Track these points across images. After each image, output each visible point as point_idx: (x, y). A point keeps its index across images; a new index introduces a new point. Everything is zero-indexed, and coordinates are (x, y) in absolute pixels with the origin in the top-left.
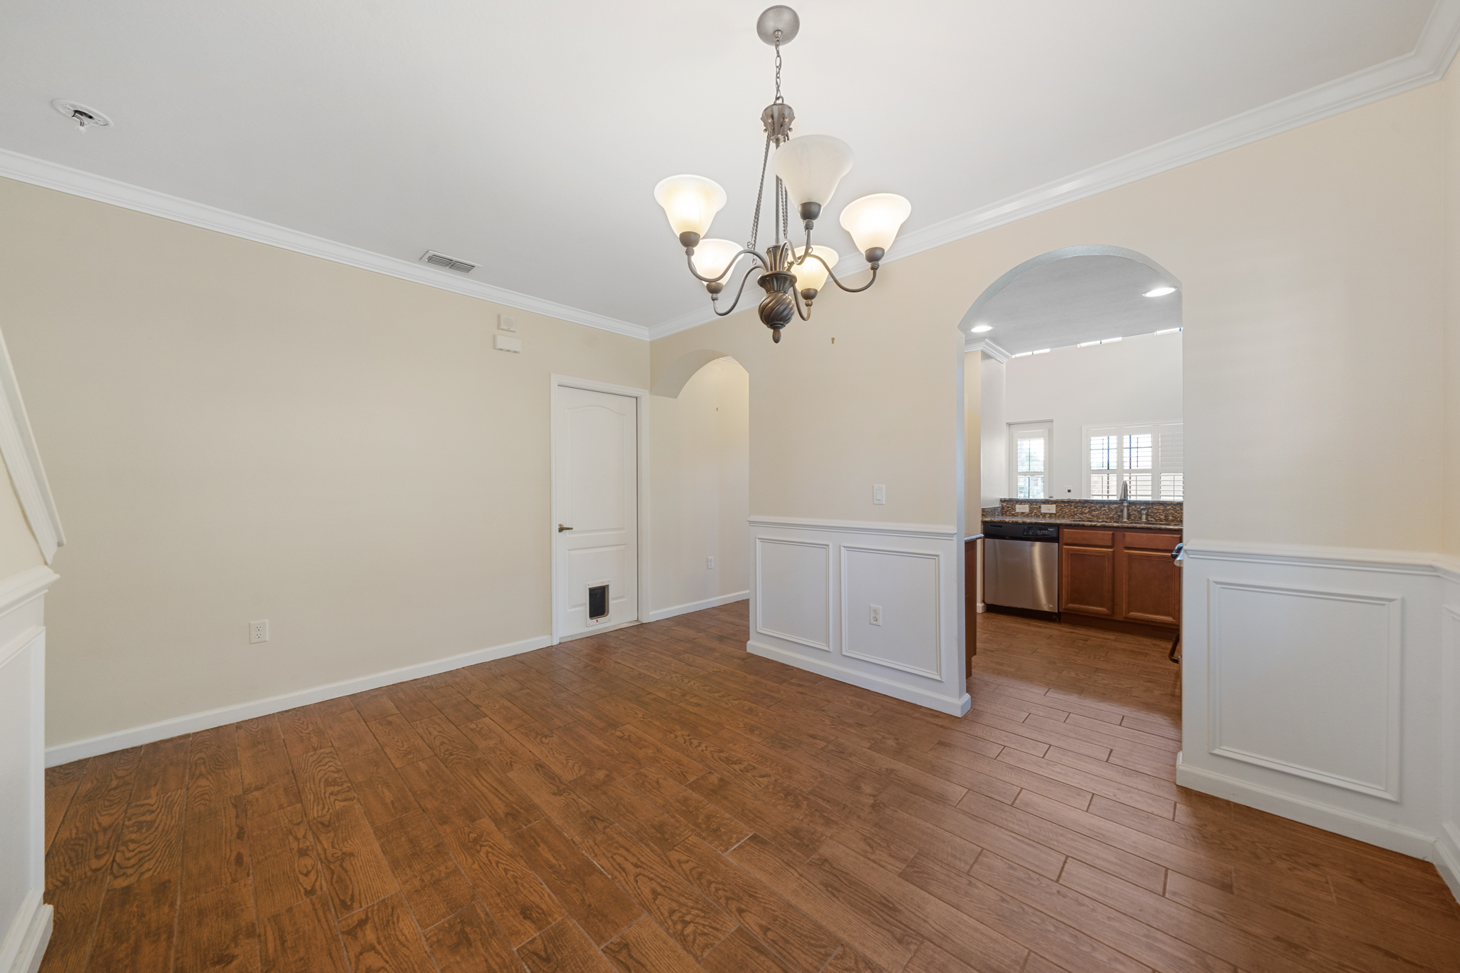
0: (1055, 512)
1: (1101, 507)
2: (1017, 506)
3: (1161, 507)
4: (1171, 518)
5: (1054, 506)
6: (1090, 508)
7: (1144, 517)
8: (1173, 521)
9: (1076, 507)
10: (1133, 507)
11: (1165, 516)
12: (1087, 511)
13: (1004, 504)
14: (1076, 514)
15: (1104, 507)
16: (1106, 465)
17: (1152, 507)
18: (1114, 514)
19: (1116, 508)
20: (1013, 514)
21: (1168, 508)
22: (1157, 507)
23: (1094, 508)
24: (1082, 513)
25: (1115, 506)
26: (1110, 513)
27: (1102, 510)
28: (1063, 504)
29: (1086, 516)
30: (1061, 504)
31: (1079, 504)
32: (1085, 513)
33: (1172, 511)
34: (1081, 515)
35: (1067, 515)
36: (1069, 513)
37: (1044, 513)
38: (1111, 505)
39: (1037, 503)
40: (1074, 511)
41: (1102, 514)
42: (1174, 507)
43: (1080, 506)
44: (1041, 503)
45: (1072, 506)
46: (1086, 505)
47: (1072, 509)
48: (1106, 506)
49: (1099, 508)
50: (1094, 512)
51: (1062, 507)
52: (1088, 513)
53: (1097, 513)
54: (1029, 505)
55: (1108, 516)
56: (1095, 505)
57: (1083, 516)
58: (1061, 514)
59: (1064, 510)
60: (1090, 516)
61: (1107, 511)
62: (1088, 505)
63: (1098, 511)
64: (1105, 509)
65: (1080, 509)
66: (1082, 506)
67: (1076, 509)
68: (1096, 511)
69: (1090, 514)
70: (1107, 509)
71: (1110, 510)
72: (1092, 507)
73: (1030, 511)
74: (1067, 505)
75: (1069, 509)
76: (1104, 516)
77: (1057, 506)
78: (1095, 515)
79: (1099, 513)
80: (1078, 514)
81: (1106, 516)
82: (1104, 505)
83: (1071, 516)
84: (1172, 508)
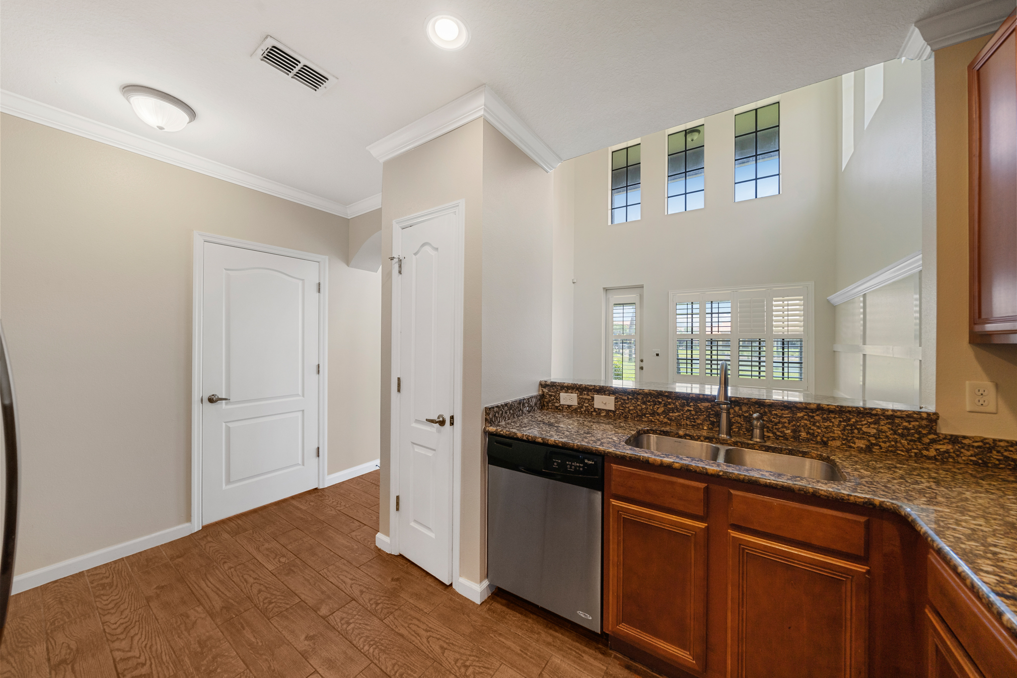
0: (613, 409)
1: (683, 405)
2: (563, 395)
3: (786, 413)
4: (803, 434)
5: (612, 398)
6: (665, 405)
7: (757, 432)
8: (808, 440)
9: (644, 403)
10: (737, 409)
11: (794, 431)
12: (661, 410)
13: (546, 390)
14: (645, 415)
15: (688, 405)
16: (690, 329)
17: (770, 412)
18: (705, 420)
19: (707, 408)
20: (557, 407)
21: (800, 415)
22: (779, 412)
24: (653, 414)
25: (706, 404)
26: (698, 416)
27: (685, 411)
28: (625, 396)
29: (661, 420)
30: (622, 395)
31: (650, 397)
32: (658, 414)
33: (806, 422)
34: (652, 417)
35: (631, 414)
36: (634, 411)
37: (599, 409)
38: (699, 403)
39: (588, 392)
40: (642, 409)
41: (685, 418)
42: (810, 414)
43: (651, 402)
44: (594, 392)
45: (639, 401)
46: (660, 400)
47: (638, 405)
48: (691, 404)
49: (680, 406)
50: (672, 413)
51: (624, 400)
52: (663, 414)
53: (676, 414)
54: (577, 394)
55: (694, 422)
56: (674, 401)
57: (655, 419)
58: (623, 411)
59: (627, 406)
60: (666, 420)
61: (693, 413)
62: (663, 401)
63: (678, 411)
64: (689, 408)
65: (650, 405)
66: (653, 401)
67: (644, 406)
68: (675, 411)
69: (666, 416)
70: (692, 409)
71: (697, 412)
72: (670, 404)
73: (579, 403)
74: (631, 399)
75: (634, 405)
76: (688, 422)
77: (616, 398)
78: (673, 418)
79: (679, 416)
80: (647, 415)
81: (691, 421)
82: (687, 402)
83: (637, 417)
84: (806, 417)
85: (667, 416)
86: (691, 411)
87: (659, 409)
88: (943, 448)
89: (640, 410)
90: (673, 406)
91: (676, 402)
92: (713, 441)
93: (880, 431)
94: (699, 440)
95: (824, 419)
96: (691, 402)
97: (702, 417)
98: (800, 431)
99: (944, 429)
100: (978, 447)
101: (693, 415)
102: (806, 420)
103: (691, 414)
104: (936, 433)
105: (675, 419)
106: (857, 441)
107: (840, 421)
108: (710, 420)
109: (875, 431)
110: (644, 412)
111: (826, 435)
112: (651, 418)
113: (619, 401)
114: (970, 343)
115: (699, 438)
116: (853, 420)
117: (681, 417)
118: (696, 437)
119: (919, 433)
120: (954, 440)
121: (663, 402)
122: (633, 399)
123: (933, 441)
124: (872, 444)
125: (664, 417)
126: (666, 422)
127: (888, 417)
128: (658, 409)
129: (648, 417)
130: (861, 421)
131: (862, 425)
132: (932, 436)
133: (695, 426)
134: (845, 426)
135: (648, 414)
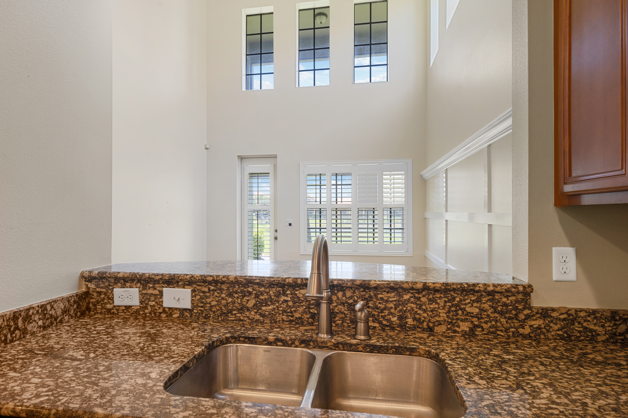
0: (189, 306)
1: (278, 295)
2: (118, 292)
3: (392, 296)
4: (410, 321)
5: (187, 292)
6: (257, 296)
7: (361, 326)
8: (414, 328)
9: (230, 295)
10: (340, 294)
11: (401, 318)
12: (251, 304)
13: (92, 286)
14: (230, 312)
15: (285, 294)
16: (318, 200)
17: (376, 295)
18: (304, 312)
20: (109, 311)
21: (406, 297)
22: (384, 296)
23: (265, 297)
24: (242, 309)
25: (305, 291)
26: (296, 308)
27: (281, 302)
28: (206, 287)
29: (251, 317)
30: (201, 286)
31: (237, 287)
32: (248, 310)
33: (412, 305)
34: (241, 313)
35: (214, 312)
36: (218, 308)
37: (170, 308)
38: (297, 291)
39: (155, 284)
40: (227, 303)
41: (281, 312)
42: (417, 295)
43: (239, 293)
44: (163, 283)
45: (224, 292)
46: (250, 290)
47: (223, 299)
48: (288, 292)
49: (275, 296)
50: (265, 306)
51: (204, 292)
52: (254, 309)
53: (270, 308)
54: (139, 288)
55: (292, 316)
56: (267, 290)
57: (244, 317)
58: (202, 309)
59: (208, 300)
60: (258, 317)
61: (290, 304)
62: (254, 290)
63: (273, 304)
64: (286, 298)
65: (238, 298)
66: (242, 292)
67: (230, 300)
68: (269, 303)
69: (258, 310)
70: (289, 299)
71: (294, 303)
72: (262, 294)
73: (141, 302)
74: (213, 290)
75: (217, 299)
76: (285, 317)
77: (193, 291)
78: (267, 313)
79: (274, 309)
80: (234, 312)
81: (288, 316)
82: (283, 290)
83: (221, 316)
84: (412, 299)
85: (260, 311)
86: (287, 301)
87: (249, 302)
88: (536, 323)
89: (225, 306)
90: (267, 297)
91: (270, 290)
92: (309, 345)
93: (482, 310)
94: (293, 345)
95: (430, 300)
96: (288, 289)
97: (301, 309)
98: (406, 318)
99: (537, 302)
100: (564, 319)
101: (290, 307)
102: (412, 303)
103: (287, 305)
104: (530, 308)
105: (269, 314)
106: (461, 324)
107: (445, 302)
108: (310, 312)
109: (477, 310)
110: (230, 308)
111: (433, 320)
112: (239, 315)
113: (197, 295)
114: (555, 205)
115: (293, 343)
116: (458, 299)
117: (276, 311)
118: (290, 342)
119: (516, 308)
120: (545, 313)
121: (254, 292)
122: (215, 291)
123: (528, 317)
124: (476, 326)
125: (256, 313)
126: (258, 320)
127: (490, 293)
128: (247, 303)
129: (235, 314)
130: (465, 300)
131: (466, 304)
132: (526, 312)
133: (292, 321)
134: (450, 307)
135: (235, 310)
